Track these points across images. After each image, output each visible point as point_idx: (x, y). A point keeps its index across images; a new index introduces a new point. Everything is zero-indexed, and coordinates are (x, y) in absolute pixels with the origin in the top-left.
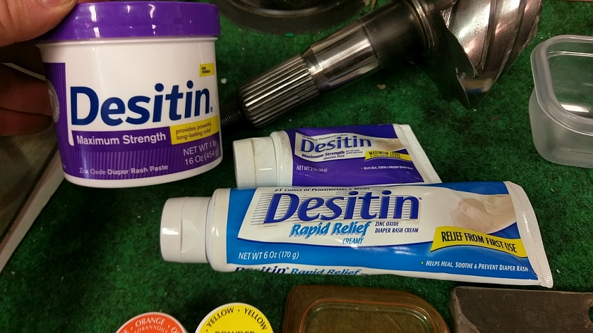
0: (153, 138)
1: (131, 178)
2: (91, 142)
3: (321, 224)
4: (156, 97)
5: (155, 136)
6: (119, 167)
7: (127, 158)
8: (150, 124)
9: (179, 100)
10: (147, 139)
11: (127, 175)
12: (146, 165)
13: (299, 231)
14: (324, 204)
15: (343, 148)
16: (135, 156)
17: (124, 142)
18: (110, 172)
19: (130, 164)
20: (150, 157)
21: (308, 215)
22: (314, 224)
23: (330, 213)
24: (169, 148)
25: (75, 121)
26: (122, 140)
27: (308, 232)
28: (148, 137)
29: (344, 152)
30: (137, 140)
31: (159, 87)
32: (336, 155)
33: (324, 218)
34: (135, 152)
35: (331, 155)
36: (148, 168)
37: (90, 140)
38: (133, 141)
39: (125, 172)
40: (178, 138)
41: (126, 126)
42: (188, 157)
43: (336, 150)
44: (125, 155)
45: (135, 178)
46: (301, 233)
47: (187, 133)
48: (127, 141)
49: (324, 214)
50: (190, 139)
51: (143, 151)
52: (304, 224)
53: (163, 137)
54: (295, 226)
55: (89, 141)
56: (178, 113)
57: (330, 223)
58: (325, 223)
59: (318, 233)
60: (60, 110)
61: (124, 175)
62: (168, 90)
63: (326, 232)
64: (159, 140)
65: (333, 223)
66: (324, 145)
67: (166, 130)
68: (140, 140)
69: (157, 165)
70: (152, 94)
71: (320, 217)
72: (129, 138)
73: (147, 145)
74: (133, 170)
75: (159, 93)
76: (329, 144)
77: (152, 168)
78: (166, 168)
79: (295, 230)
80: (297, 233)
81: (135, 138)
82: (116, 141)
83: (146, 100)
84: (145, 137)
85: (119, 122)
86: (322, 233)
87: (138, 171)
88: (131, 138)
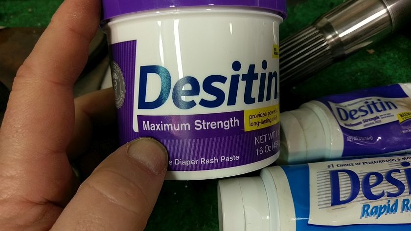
0: (227, 124)
1: (200, 170)
2: (158, 128)
3: (389, 201)
4: (233, 76)
5: (228, 122)
6: (187, 157)
7: (197, 147)
8: (224, 108)
9: (254, 81)
10: (220, 124)
11: (196, 165)
12: (217, 154)
13: (369, 211)
14: (384, 179)
15: (376, 114)
16: (206, 144)
17: (196, 128)
18: (177, 161)
19: (200, 153)
20: (222, 145)
21: (373, 193)
22: (382, 202)
23: (394, 189)
24: (242, 135)
25: (143, 105)
26: (193, 126)
27: (378, 211)
28: (221, 122)
29: (378, 118)
30: (209, 125)
31: (236, 66)
32: (373, 121)
33: (391, 195)
34: (207, 140)
35: (369, 122)
36: (219, 158)
37: (158, 126)
38: (206, 127)
39: (194, 162)
40: (251, 125)
41: (199, 110)
42: (259, 146)
43: (369, 116)
44: (196, 142)
45: (204, 169)
46: (372, 214)
47: (259, 119)
48: (199, 127)
49: (389, 191)
50: (261, 126)
51: (215, 139)
52: (373, 204)
53: (236, 122)
54: (364, 206)
55: (156, 127)
56: (253, 96)
57: (397, 200)
58: (393, 201)
59: (388, 212)
60: (126, 94)
61: (192, 165)
62: (244, 70)
63: (396, 210)
64: (232, 126)
65: (400, 199)
66: (356, 111)
67: (240, 115)
68: (213, 125)
69: (228, 155)
70: (228, 73)
71: (386, 194)
72: (201, 124)
73: (220, 131)
74: (203, 161)
75: (235, 73)
76: (360, 110)
77: (223, 158)
78: (237, 158)
79: (365, 211)
80: (368, 215)
81: (208, 124)
82: (187, 126)
83: (222, 79)
84: (218, 123)
85: (192, 104)
86: (392, 211)
87: (208, 161)
88: (204, 123)
